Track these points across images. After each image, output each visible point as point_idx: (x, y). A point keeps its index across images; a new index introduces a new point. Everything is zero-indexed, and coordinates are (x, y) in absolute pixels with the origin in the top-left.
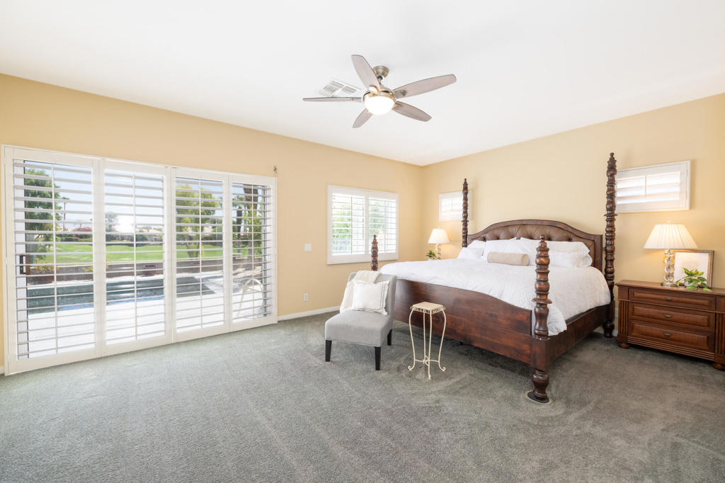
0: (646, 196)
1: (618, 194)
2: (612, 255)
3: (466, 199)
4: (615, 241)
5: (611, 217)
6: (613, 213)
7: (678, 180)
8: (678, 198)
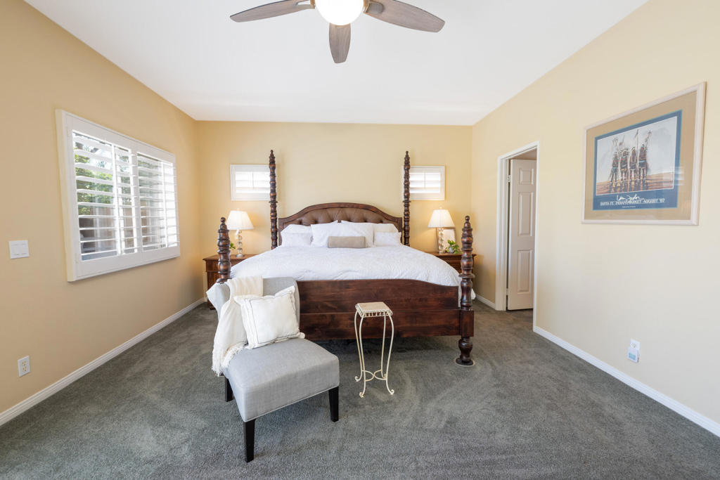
0: (425, 188)
1: (411, 186)
2: (408, 234)
3: (273, 175)
4: (410, 222)
5: (407, 203)
6: (408, 200)
7: (439, 179)
8: (439, 192)
